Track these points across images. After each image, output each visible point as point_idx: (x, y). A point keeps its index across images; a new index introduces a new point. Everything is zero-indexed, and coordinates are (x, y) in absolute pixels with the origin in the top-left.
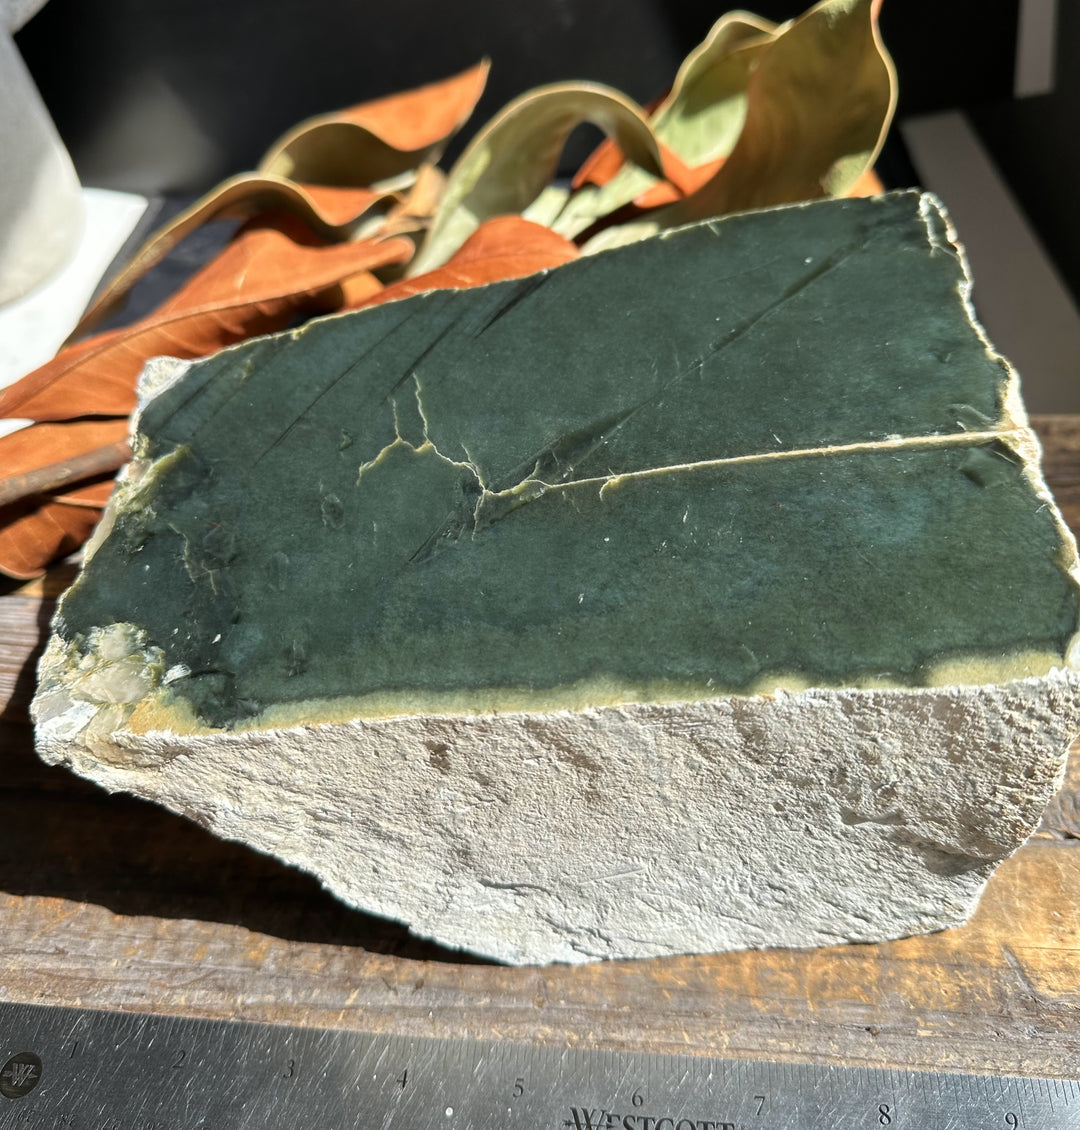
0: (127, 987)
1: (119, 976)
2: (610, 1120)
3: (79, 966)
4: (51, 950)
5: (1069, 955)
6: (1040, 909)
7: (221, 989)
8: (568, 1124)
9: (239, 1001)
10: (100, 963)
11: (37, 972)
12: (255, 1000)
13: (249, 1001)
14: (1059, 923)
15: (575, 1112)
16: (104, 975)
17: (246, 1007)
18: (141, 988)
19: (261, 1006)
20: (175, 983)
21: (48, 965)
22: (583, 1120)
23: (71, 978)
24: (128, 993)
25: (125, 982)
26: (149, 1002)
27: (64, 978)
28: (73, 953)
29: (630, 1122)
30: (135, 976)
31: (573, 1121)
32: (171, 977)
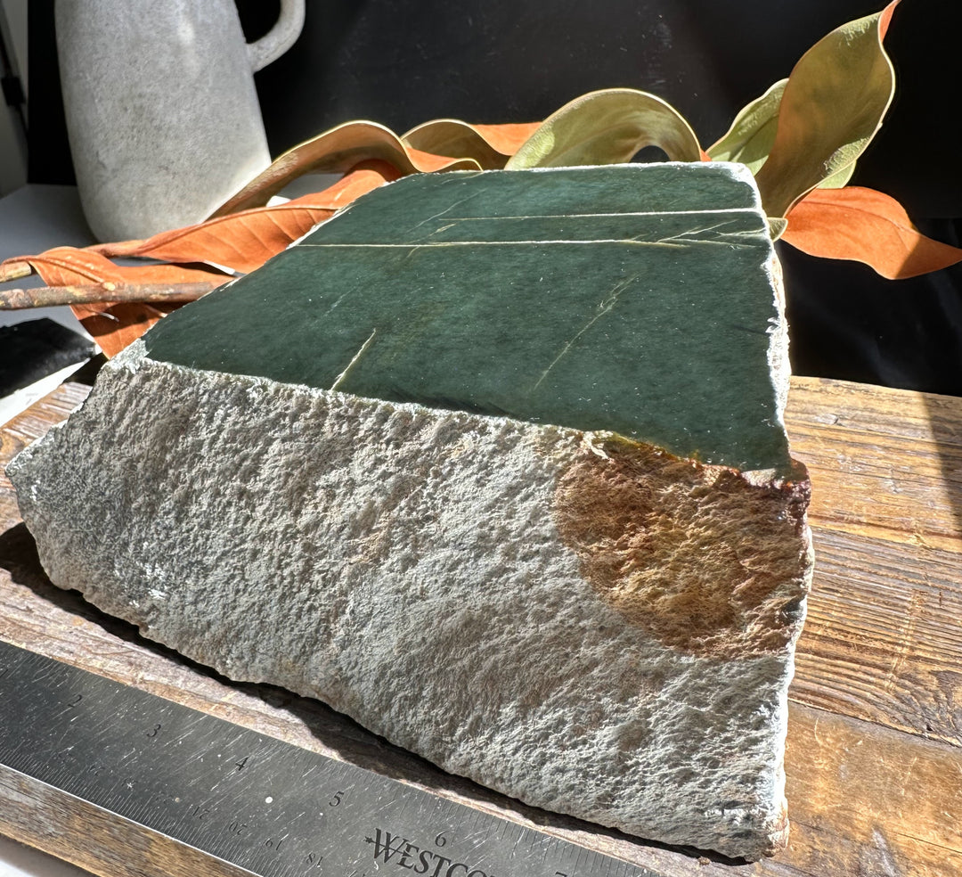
0: (63, 645)
1: (62, 636)
2: (408, 849)
3: (37, 622)
4: (24, 608)
5: (952, 855)
6: (928, 803)
7: (131, 664)
8: (369, 841)
9: (140, 676)
10: (53, 624)
11: (6, 619)
12: (153, 679)
13: (147, 678)
14: (949, 823)
15: (379, 832)
16: (51, 633)
17: (143, 681)
18: (72, 648)
19: (155, 684)
20: (99, 651)
21: (16, 616)
22: (383, 841)
23: (26, 629)
24: (62, 649)
25: (63, 641)
26: (73, 659)
27: (21, 627)
28: (37, 613)
29: (427, 857)
30: (73, 639)
31: (375, 840)
32: (97, 647)
